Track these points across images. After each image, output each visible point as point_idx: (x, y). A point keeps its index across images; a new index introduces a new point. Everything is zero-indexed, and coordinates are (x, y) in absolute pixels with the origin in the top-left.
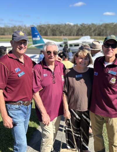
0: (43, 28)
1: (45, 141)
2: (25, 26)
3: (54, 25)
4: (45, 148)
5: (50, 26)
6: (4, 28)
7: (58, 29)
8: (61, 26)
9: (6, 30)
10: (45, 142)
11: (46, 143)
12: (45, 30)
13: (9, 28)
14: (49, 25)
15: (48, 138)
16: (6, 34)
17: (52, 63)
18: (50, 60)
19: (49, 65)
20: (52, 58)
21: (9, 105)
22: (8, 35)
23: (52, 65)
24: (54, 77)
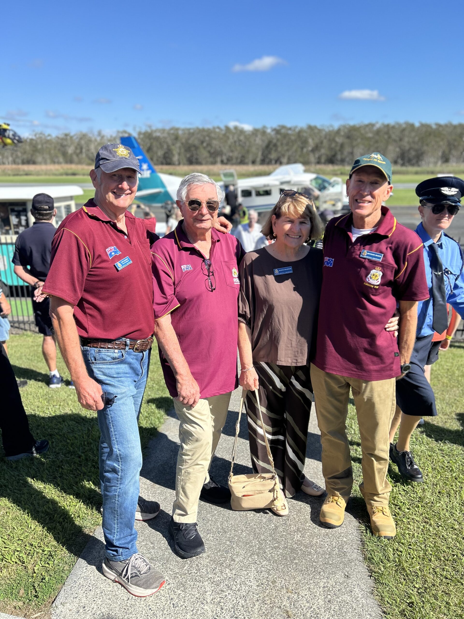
0: (157, 139)
1: (190, 450)
2: (99, 133)
3: (192, 131)
4: (190, 470)
5: (180, 132)
6: (32, 140)
7: (205, 144)
8: (213, 135)
9: (39, 147)
10: (190, 453)
11: (193, 455)
12: (165, 146)
13: (48, 142)
14: (177, 129)
15: (197, 441)
16: (39, 159)
17: (204, 235)
18: (198, 225)
19: (195, 241)
20: (204, 218)
21: (93, 351)
22: (46, 163)
23: (205, 240)
24: (211, 274)
